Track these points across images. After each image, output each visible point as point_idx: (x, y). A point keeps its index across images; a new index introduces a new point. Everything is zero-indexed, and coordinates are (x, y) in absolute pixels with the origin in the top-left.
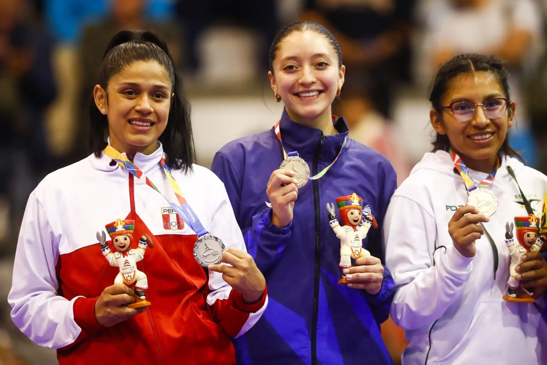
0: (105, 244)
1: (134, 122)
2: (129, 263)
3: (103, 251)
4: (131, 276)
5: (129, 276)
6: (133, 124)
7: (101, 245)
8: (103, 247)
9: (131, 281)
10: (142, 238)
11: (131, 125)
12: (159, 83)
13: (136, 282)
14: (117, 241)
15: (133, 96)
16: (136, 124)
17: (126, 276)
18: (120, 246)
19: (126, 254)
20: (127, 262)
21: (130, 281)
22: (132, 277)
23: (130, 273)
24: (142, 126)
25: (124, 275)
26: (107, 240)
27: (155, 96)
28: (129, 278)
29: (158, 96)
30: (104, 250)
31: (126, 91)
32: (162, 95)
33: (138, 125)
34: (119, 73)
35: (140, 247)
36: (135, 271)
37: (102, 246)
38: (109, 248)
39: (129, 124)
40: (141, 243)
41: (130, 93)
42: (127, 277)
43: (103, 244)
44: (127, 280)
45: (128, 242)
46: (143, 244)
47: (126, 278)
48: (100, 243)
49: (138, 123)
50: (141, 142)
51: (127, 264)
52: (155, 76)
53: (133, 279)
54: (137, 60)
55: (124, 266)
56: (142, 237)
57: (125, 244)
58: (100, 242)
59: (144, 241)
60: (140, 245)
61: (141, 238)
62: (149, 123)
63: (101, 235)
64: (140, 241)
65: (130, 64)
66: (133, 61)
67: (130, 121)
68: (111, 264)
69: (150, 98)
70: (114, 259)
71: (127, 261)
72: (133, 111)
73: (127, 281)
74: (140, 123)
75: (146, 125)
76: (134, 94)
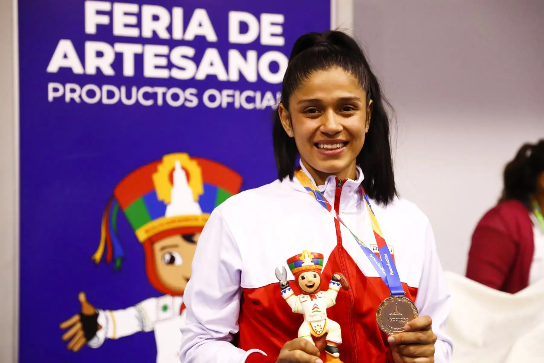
0: (287, 284)
1: (322, 146)
2: (319, 308)
3: (283, 293)
4: (320, 326)
5: (318, 325)
6: (321, 148)
7: (281, 285)
8: (283, 287)
9: (321, 332)
10: (335, 277)
11: (318, 149)
12: (345, 94)
13: (326, 334)
14: (303, 278)
15: (317, 113)
16: (323, 148)
17: (314, 325)
18: (307, 285)
19: (314, 297)
20: (315, 307)
21: (319, 332)
22: (322, 327)
23: (320, 321)
24: (331, 149)
25: (312, 324)
26: (288, 279)
27: (342, 110)
28: (318, 329)
29: (348, 109)
30: (285, 292)
31: (307, 109)
32: (351, 108)
33: (327, 149)
34: (298, 89)
35: (331, 289)
36: (325, 320)
37: (283, 285)
38: (291, 289)
39: (316, 148)
40: (334, 283)
41: (312, 111)
42: (315, 327)
43: (284, 284)
44: (316, 331)
45: (317, 281)
46: (336, 284)
47: (314, 329)
48: (280, 282)
49: (326, 146)
50: (333, 168)
51: (316, 309)
52: (340, 87)
53: (323, 330)
54: (316, 70)
55: (313, 312)
56: (335, 275)
57: (314, 283)
58: (280, 280)
59: (337, 281)
60: (331, 285)
61: (333, 277)
62: (340, 143)
63: (281, 272)
64: (331, 281)
65: (308, 76)
66: (311, 73)
67: (317, 145)
68: (293, 310)
69: (337, 113)
70: (298, 303)
71: (316, 305)
72: (318, 133)
73: (316, 333)
74: (329, 147)
75: (336, 147)
76: (317, 112)
